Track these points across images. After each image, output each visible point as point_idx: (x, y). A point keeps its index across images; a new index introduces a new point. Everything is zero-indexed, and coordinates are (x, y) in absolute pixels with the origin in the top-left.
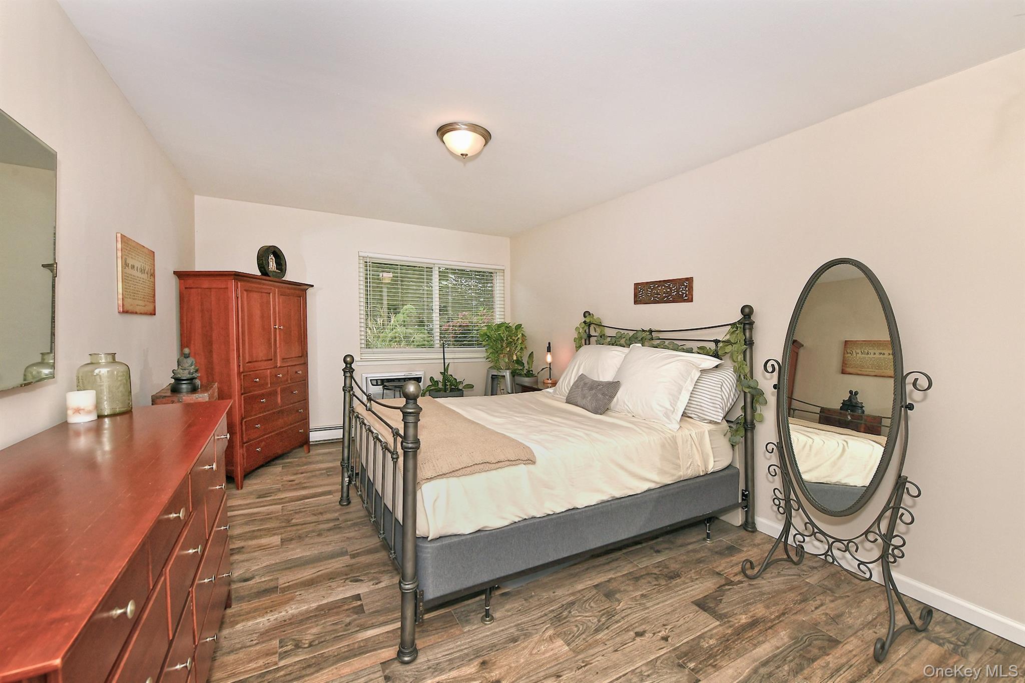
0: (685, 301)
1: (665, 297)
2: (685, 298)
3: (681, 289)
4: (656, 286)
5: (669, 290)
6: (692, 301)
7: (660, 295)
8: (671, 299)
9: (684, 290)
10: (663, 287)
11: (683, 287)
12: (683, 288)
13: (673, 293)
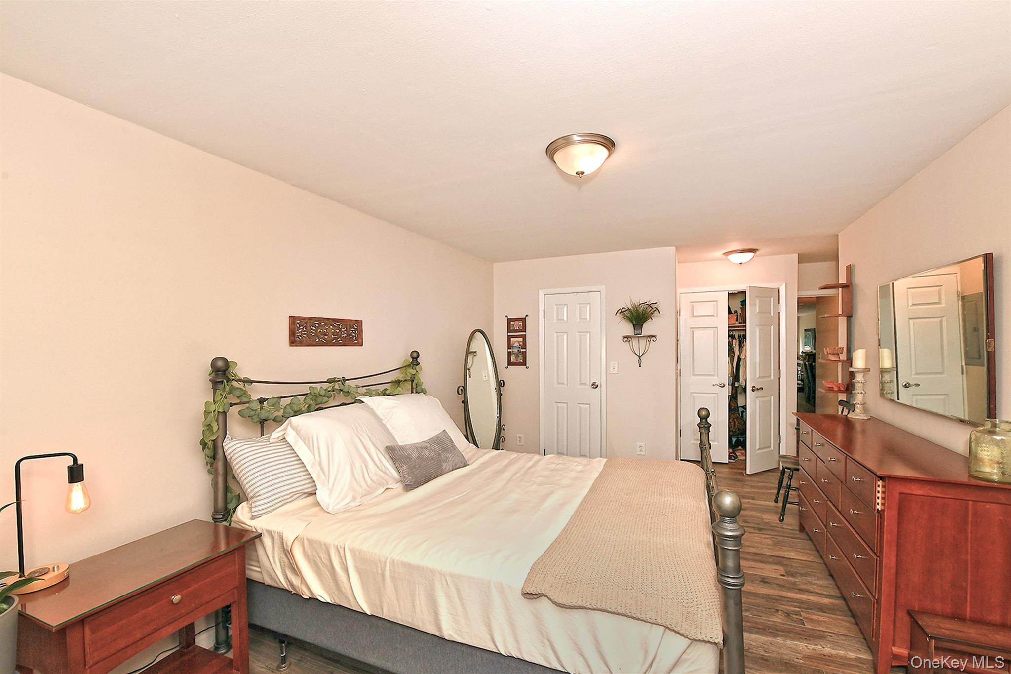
0: (355, 345)
1: (335, 338)
2: (356, 342)
3: (351, 332)
4: (323, 324)
5: (338, 331)
6: (362, 345)
7: (327, 335)
8: (341, 341)
9: (354, 333)
10: (331, 327)
11: (353, 329)
12: (353, 331)
13: (343, 335)
